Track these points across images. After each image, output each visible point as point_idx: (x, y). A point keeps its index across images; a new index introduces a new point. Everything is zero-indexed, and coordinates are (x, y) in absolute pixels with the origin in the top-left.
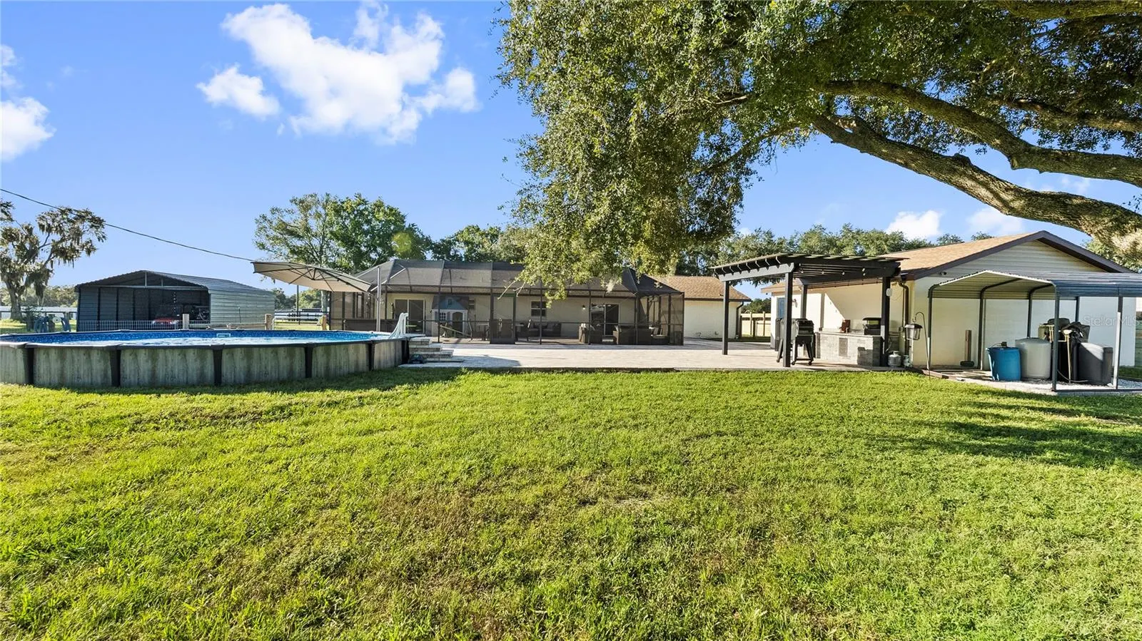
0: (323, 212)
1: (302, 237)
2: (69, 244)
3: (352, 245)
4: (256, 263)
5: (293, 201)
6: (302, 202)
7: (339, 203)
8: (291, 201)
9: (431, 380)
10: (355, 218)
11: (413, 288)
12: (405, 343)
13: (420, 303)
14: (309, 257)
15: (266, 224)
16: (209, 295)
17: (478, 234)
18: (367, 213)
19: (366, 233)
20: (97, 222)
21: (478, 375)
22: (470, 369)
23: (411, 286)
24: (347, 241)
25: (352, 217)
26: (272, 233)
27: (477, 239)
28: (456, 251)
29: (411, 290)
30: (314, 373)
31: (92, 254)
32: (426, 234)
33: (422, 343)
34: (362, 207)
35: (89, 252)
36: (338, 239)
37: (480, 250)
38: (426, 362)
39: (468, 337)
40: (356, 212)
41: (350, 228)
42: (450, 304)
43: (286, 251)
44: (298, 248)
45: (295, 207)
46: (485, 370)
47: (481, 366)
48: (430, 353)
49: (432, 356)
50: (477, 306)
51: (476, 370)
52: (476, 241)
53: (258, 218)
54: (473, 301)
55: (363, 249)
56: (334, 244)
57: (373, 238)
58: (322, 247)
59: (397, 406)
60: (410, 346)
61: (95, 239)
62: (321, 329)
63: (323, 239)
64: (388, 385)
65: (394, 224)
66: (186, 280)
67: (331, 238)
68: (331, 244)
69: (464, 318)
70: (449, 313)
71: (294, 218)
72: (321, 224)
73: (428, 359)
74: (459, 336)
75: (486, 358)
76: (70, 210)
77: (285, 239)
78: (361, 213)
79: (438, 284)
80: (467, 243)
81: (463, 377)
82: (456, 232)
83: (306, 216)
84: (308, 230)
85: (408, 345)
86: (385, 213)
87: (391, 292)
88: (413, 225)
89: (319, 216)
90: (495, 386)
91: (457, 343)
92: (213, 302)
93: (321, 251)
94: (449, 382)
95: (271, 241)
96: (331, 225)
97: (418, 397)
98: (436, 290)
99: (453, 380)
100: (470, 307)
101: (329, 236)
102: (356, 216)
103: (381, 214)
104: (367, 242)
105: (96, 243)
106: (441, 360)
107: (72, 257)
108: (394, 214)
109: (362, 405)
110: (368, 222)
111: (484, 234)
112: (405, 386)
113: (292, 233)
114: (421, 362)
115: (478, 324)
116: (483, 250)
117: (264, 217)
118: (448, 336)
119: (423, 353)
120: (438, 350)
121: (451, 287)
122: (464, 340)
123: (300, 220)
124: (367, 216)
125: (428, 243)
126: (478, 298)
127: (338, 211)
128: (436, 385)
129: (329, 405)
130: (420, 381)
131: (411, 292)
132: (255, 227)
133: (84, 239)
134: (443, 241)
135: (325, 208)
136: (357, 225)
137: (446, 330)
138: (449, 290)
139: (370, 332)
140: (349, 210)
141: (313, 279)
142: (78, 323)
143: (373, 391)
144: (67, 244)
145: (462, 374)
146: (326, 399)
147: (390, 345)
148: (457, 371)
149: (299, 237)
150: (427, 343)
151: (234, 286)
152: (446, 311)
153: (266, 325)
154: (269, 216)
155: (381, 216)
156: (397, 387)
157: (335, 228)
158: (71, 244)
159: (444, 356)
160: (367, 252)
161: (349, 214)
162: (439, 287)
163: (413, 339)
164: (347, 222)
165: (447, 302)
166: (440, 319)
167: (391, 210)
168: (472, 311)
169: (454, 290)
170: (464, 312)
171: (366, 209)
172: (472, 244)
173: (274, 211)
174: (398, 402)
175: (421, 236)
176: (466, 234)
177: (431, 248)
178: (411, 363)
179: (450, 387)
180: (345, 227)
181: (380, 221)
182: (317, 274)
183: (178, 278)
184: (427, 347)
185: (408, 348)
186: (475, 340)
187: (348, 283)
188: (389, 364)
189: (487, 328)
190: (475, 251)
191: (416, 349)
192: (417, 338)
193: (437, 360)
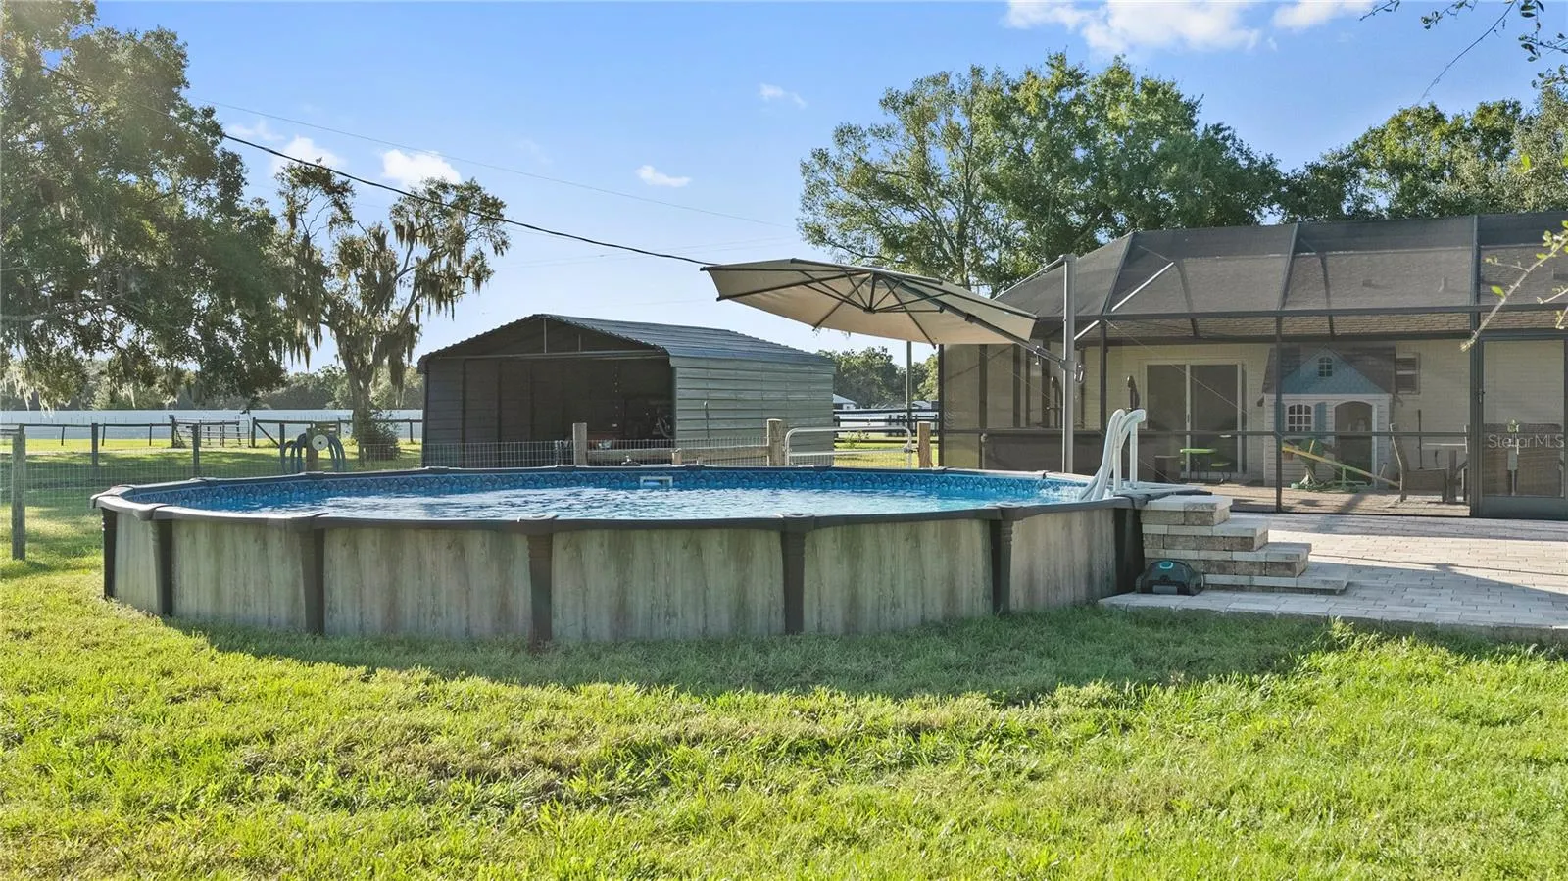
0: (965, 123)
1: (913, 200)
2: (444, 266)
3: (1043, 213)
4: (714, 270)
5: (890, 102)
6: (910, 101)
7: (1006, 91)
8: (884, 103)
9: (1196, 670)
10: (1048, 128)
11: (1201, 324)
12: (1127, 518)
13: (1223, 379)
14: (932, 255)
15: (827, 176)
16: (671, 372)
17: (1435, 134)
18: (1080, 110)
19: (1079, 171)
20: (491, 210)
21: (1398, 656)
22: (1363, 626)
23: (1193, 318)
24: (1029, 200)
25: (1041, 126)
26: (842, 197)
27: (1436, 151)
28: (1363, 199)
29: (1195, 330)
30: (810, 617)
31: (483, 285)
32: (1261, 156)
33: (1188, 516)
34: (1067, 96)
35: (478, 281)
36: (1004, 197)
37: (1444, 188)
38: (1200, 589)
39: (1392, 490)
40: (1051, 112)
41: (1035, 159)
42: (1325, 371)
43: (874, 243)
44: (902, 230)
45: (891, 119)
46: (1431, 634)
47: (1411, 615)
48: (1217, 556)
49: (1223, 567)
50: (1425, 377)
51: (1393, 631)
52: (1431, 160)
53: (808, 158)
54: (1411, 363)
55: (1075, 219)
56: (995, 213)
57: (1101, 183)
58: (963, 225)
59: (1034, 777)
60: (1146, 529)
61: (488, 249)
62: (914, 463)
63: (968, 200)
64: (1030, 680)
65: (1162, 133)
66: (624, 334)
67: (986, 197)
68: (988, 214)
69: (1379, 421)
70: (1321, 407)
71: (893, 149)
72: (961, 158)
73: (1211, 579)
74: (1359, 484)
75: (1443, 577)
76: (444, 187)
77: (873, 210)
78: (1066, 113)
79: (1274, 306)
80: (1397, 168)
81: (1331, 659)
82: (1359, 136)
83: (922, 141)
84: (926, 177)
85: (1138, 526)
86: (1135, 102)
87: (1118, 342)
88: (1218, 129)
89: (955, 134)
90: (1462, 718)
91: (1343, 512)
92: (683, 389)
93: (962, 235)
94: (1269, 681)
95: (840, 220)
96: (987, 157)
97: (1127, 745)
98: (1269, 327)
99: (1284, 672)
100: (1400, 381)
101: (982, 189)
102: (1052, 122)
103: (1124, 108)
104: (1084, 197)
105: (492, 261)
106: (1259, 581)
107: (451, 295)
108: (1160, 103)
109: (908, 762)
110: (1087, 136)
111: (1458, 133)
112: (1092, 690)
113: (889, 193)
114: (1183, 590)
115: (1429, 445)
116: (1456, 188)
117: (822, 156)
118: (1322, 484)
119: (1191, 554)
120: (1247, 543)
121: (1330, 314)
122: (1372, 502)
123: (909, 155)
124: (1084, 118)
125: (1264, 181)
126: (1426, 350)
127: (1001, 116)
128: (1216, 693)
129: (797, 751)
130: (1150, 672)
131: (1196, 338)
132: (800, 185)
133: (470, 250)
134: (1316, 169)
135: (969, 113)
136: (1057, 151)
137: (1313, 465)
138: (1321, 326)
139: (1037, 475)
140: (1033, 108)
141: (870, 309)
142: (425, 448)
143: (971, 705)
144: (441, 266)
145: (1334, 646)
146: (795, 728)
147: (1068, 526)
148: (1311, 634)
149: (908, 203)
150: (1205, 516)
151: (735, 346)
152: (1308, 399)
153: (770, 450)
154: (834, 152)
155: (1122, 113)
156: (1060, 693)
157: (996, 167)
158: (449, 265)
159: (1268, 567)
160: (1086, 227)
161: (1033, 119)
162: (1279, 316)
163: (1158, 504)
164: (1029, 145)
165: (1310, 366)
166: (1291, 427)
167: (1152, 91)
168: (1405, 396)
169: (1343, 327)
170: (1379, 403)
171: (1080, 99)
172: (1415, 168)
173: (844, 134)
174: (1049, 759)
175: (1243, 163)
176: (1392, 142)
177: (1278, 198)
178: (1147, 590)
179: (1268, 709)
180: (1021, 158)
181: (1121, 130)
182: (881, 292)
183: (607, 330)
184: (1205, 531)
185: (1138, 535)
186: (1417, 503)
187: (970, 318)
188: (1067, 595)
189: (1460, 460)
190: (1425, 193)
191: (1167, 541)
192: (1173, 499)
193: (1243, 580)
